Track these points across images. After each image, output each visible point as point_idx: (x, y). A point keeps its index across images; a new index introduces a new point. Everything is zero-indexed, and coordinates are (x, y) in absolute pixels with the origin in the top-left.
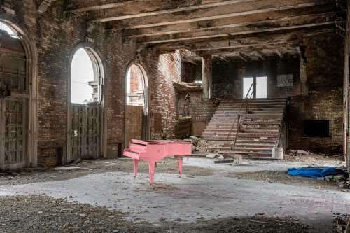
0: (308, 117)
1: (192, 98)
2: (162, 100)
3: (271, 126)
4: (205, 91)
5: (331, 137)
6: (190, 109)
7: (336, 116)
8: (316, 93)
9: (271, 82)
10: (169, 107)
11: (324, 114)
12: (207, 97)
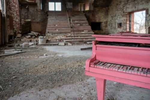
0: (93, 21)
1: (30, 8)
2: (13, 7)
3: (85, 25)
4: (38, 5)
5: (102, 30)
6: (29, 15)
7: (105, 20)
8: (97, 9)
9: (63, 6)
10: (16, 13)
11: (100, 20)
12: (39, 8)
